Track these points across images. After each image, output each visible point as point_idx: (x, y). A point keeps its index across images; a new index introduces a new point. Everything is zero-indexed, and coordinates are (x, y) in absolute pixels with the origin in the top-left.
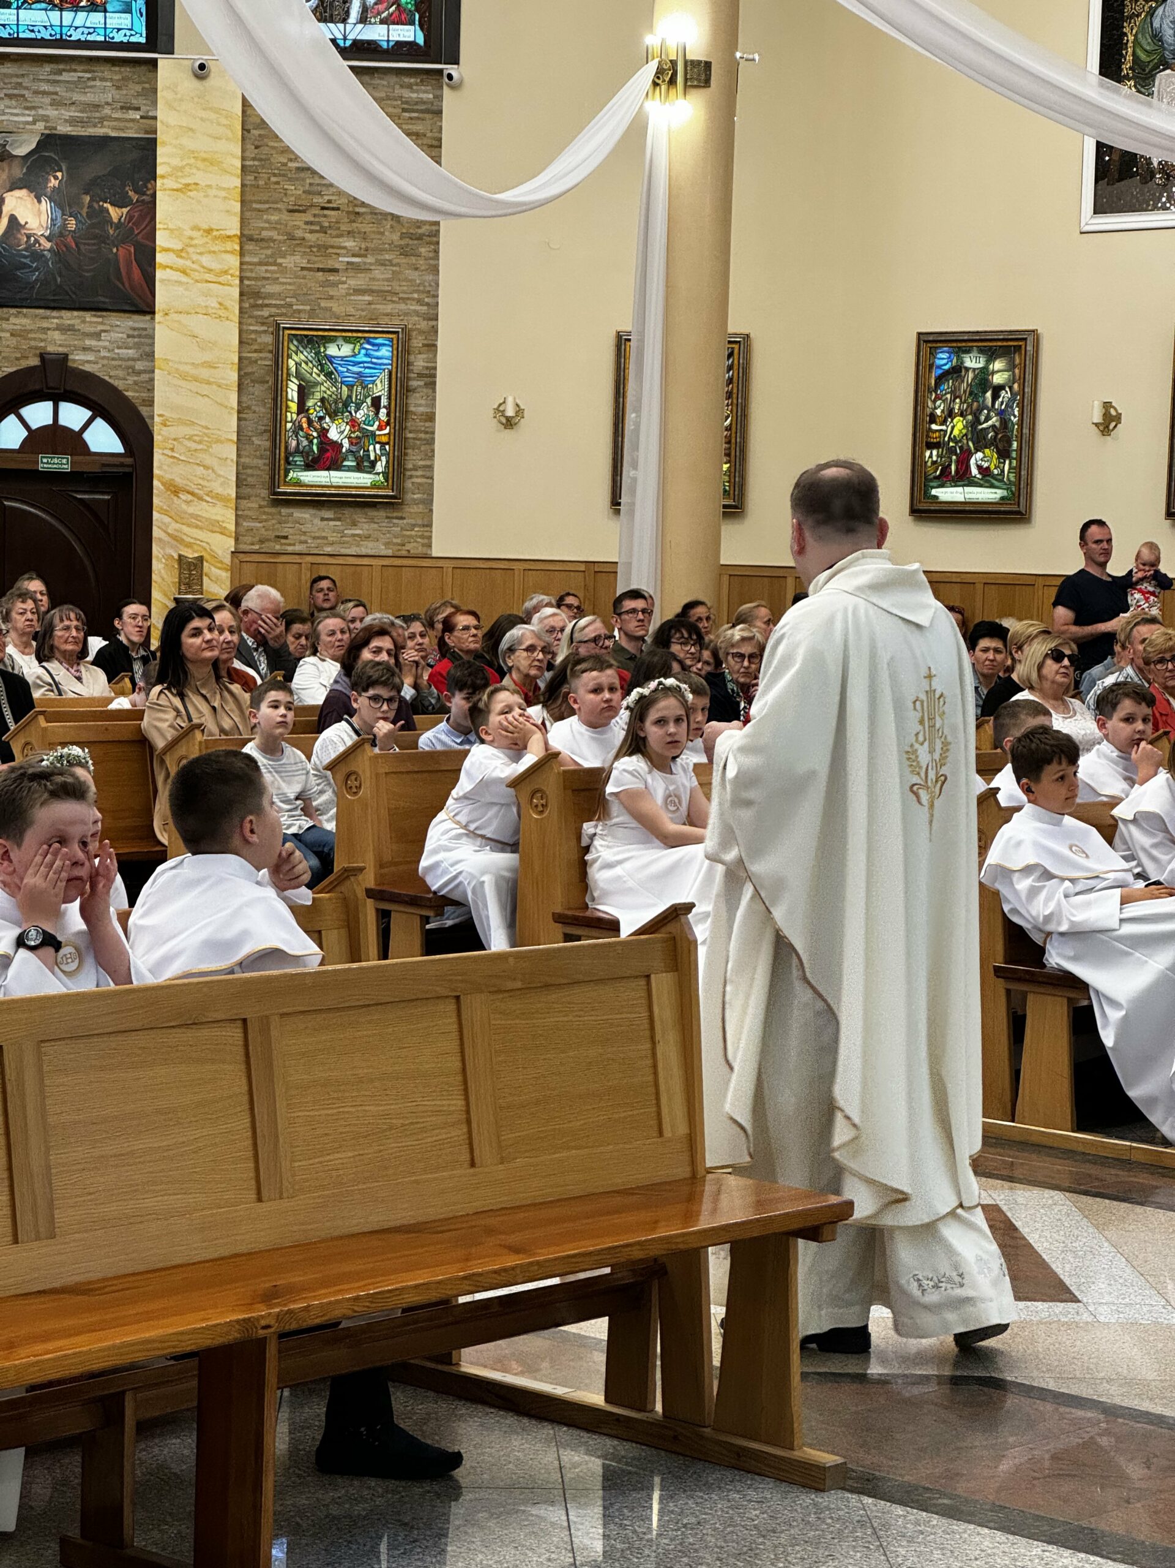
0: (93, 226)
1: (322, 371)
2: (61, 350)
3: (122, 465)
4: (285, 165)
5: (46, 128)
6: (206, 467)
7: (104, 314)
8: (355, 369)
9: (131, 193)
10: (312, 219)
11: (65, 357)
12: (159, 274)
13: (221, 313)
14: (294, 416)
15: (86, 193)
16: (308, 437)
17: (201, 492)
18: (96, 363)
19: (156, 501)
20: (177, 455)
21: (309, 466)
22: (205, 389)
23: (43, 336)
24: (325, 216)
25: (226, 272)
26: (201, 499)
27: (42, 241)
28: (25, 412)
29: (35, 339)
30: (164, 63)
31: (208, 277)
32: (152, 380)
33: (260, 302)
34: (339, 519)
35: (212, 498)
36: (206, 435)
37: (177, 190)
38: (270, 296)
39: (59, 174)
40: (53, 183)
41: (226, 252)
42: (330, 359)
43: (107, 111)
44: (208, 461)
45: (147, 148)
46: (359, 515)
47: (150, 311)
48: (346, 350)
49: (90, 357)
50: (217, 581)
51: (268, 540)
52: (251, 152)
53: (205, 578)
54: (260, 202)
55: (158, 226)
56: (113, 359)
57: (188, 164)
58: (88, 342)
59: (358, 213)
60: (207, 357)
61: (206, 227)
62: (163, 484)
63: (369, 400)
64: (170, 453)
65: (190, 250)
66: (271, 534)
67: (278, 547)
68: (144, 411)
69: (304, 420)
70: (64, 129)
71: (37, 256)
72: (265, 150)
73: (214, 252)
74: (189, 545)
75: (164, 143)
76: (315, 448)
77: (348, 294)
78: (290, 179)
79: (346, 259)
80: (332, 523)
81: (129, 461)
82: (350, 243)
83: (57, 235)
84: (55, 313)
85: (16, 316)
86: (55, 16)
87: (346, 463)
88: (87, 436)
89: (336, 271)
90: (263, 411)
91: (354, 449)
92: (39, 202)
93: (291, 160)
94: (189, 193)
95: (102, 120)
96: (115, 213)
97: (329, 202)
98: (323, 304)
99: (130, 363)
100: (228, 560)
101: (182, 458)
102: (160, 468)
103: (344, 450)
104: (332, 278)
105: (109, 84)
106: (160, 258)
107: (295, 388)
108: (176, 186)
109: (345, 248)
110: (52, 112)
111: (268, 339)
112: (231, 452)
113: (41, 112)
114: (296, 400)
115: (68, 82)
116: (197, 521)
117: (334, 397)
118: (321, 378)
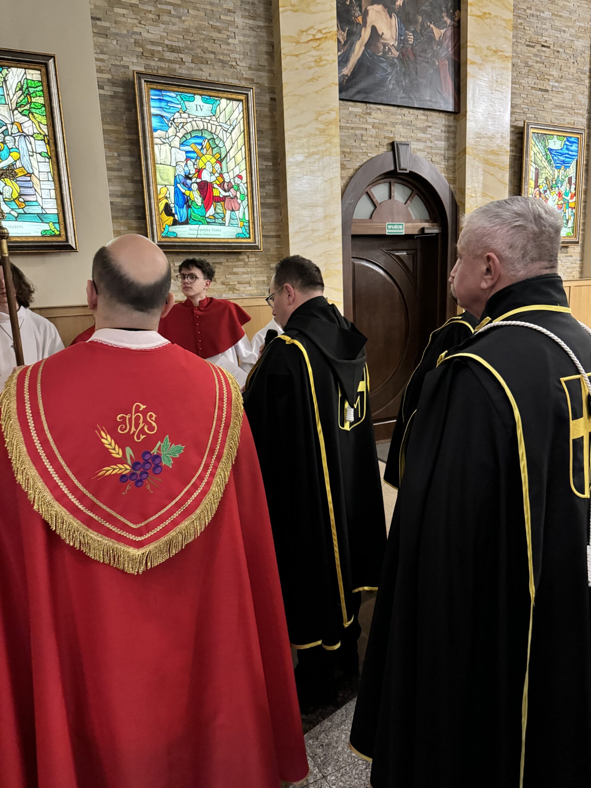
1: (546, 159)
2: (404, 140)
8: (562, 158)
9: (446, 18)
10: (537, 53)
14: (533, 189)
15: (419, 15)
22: (492, 170)
23: (393, 129)
24: (544, 52)
27: (394, 50)
28: (373, 192)
29: (387, 131)
37: (479, 17)
40: (399, 2)
42: (550, 150)
48: (558, 144)
55: (468, 43)
58: (420, 135)
59: (558, 52)
61: (494, 49)
63: (567, 179)
69: (538, 192)
71: (390, 62)
77: (552, 108)
79: (552, 83)
82: (554, 72)
83: (401, 46)
84: (400, 111)
85: (376, 112)
89: (547, 91)
92: (391, 17)
94: (486, 21)
96: (437, 33)
97: (546, 41)
98: (541, 114)
104: (545, 96)
106: (469, 69)
107: (534, 170)
108: (479, 13)
109: (552, 75)
114: (534, 179)
117: (552, 177)
118: (546, 164)
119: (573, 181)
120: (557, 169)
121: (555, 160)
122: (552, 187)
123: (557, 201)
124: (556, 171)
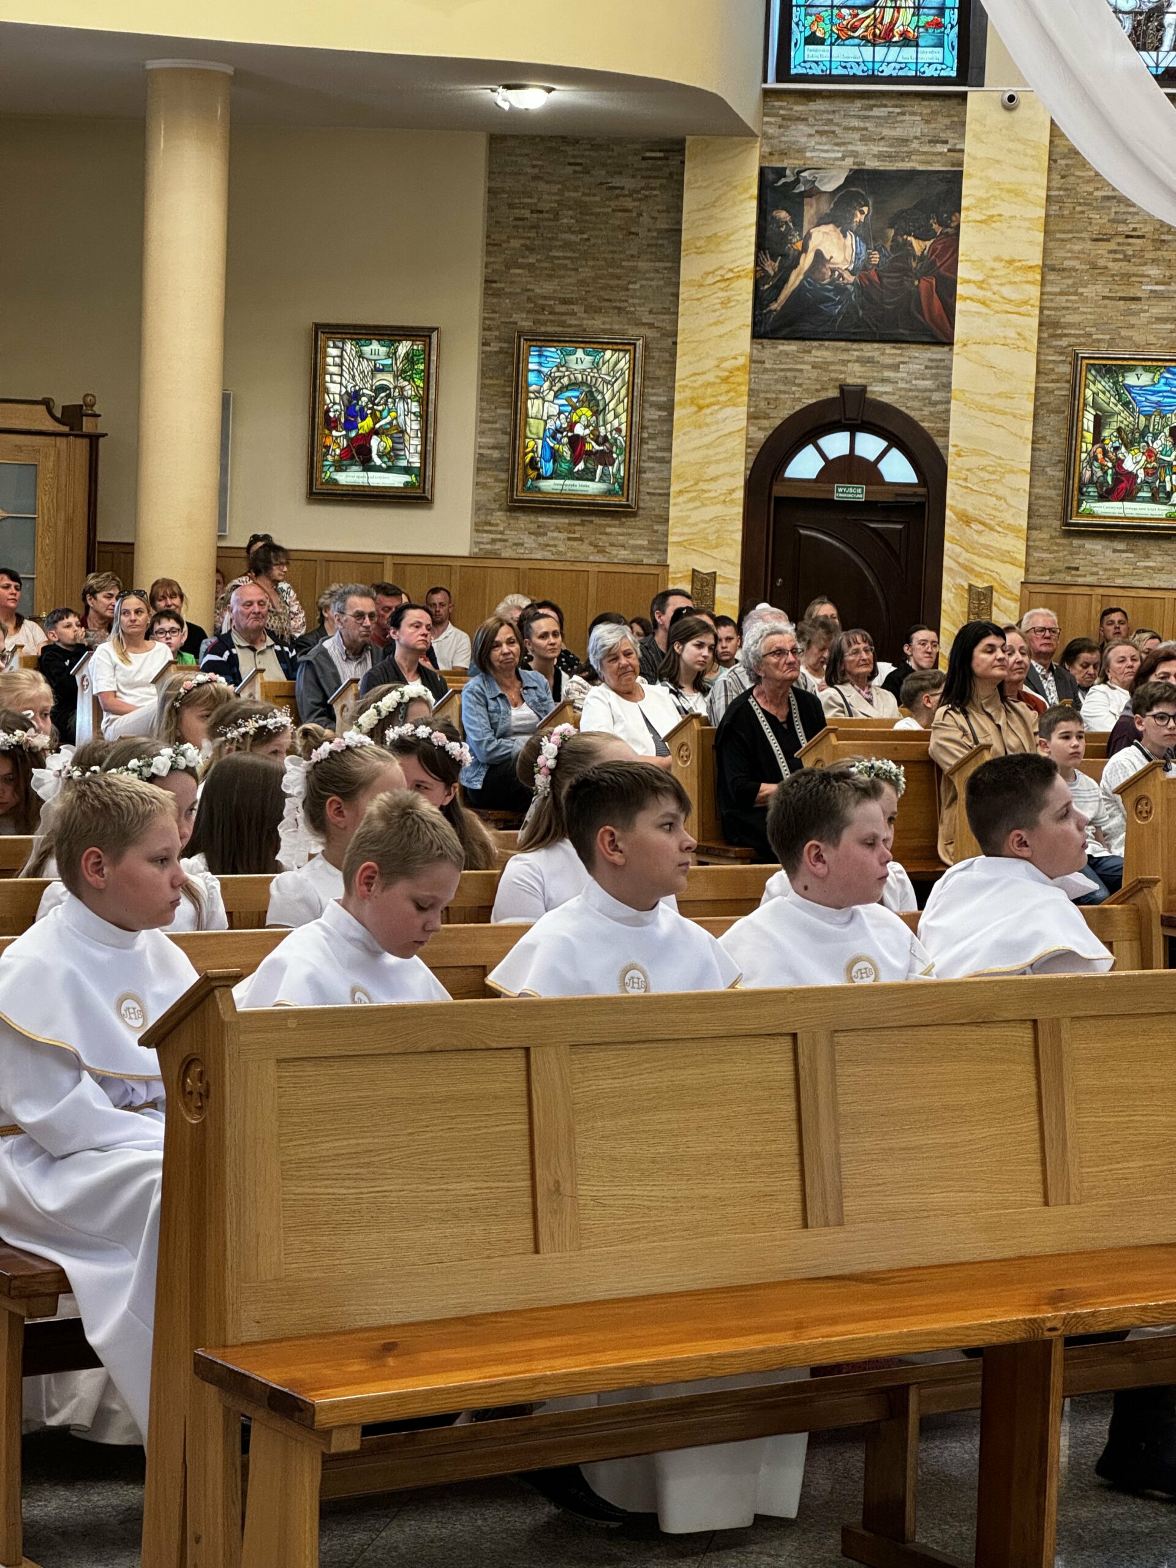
0: (896, 259)
1: (1119, 401)
2: (859, 381)
3: (915, 495)
4: (1091, 194)
5: (854, 164)
6: (999, 498)
7: (904, 345)
8: (1154, 398)
9: (935, 226)
10: (1117, 248)
11: (864, 388)
12: (959, 306)
13: (1021, 343)
14: (1090, 446)
15: (891, 227)
16: (1102, 467)
17: (993, 523)
18: (893, 394)
19: (948, 531)
20: (970, 485)
21: (1103, 497)
22: (1000, 419)
23: (844, 368)
24: (1129, 244)
25: (1026, 303)
26: (992, 529)
27: (846, 275)
28: (825, 442)
29: (834, 371)
30: (974, 96)
31: (1008, 307)
32: (948, 411)
33: (1059, 332)
34: (1132, 551)
35: (1004, 528)
36: (1000, 465)
37: (981, 222)
38: (1071, 325)
39: (865, 209)
40: (859, 217)
41: (1028, 282)
42: (1128, 388)
43: (915, 145)
44: (1001, 491)
45: (953, 180)
46: (1152, 547)
47: (948, 341)
48: (1145, 379)
49: (888, 388)
50: (1005, 611)
51: (1060, 571)
52: (1057, 181)
53: (994, 608)
54: (1064, 232)
55: (960, 258)
56: (910, 390)
57: (993, 196)
58: (887, 374)
59: (1163, 241)
60: (1004, 387)
61: (1008, 258)
62: (956, 514)
63: (1167, 430)
64: (964, 484)
65: (992, 281)
66: (1061, 565)
67: (1068, 578)
68: (939, 441)
69: (1100, 450)
70: (872, 164)
71: (840, 289)
72: (1071, 179)
73: (1015, 283)
74: (979, 575)
75: (970, 176)
76: (1109, 479)
77: (1149, 323)
78: (1095, 208)
79: (1149, 287)
80: (1125, 555)
81: (922, 490)
82: (1153, 271)
83: (861, 269)
84: (855, 346)
85: (818, 348)
86: (867, 51)
87: (1140, 494)
88: (881, 466)
89: (1138, 299)
90: (1056, 442)
91: (1150, 479)
92: (845, 236)
93: (1097, 189)
94: (993, 225)
95: (910, 154)
96: (918, 246)
97: (1134, 230)
98: (1124, 333)
99: (928, 394)
100: (1017, 590)
101: (975, 488)
102: (953, 498)
103: (1139, 481)
104: (1133, 306)
105: (918, 118)
106: (960, 289)
107: (1092, 418)
108: (979, 217)
109: (1148, 276)
110: (861, 148)
111: (1066, 369)
112: (1024, 482)
113: (850, 148)
114: (1091, 430)
115: (878, 117)
116: (989, 553)
117: (1131, 427)
118: (1118, 408)
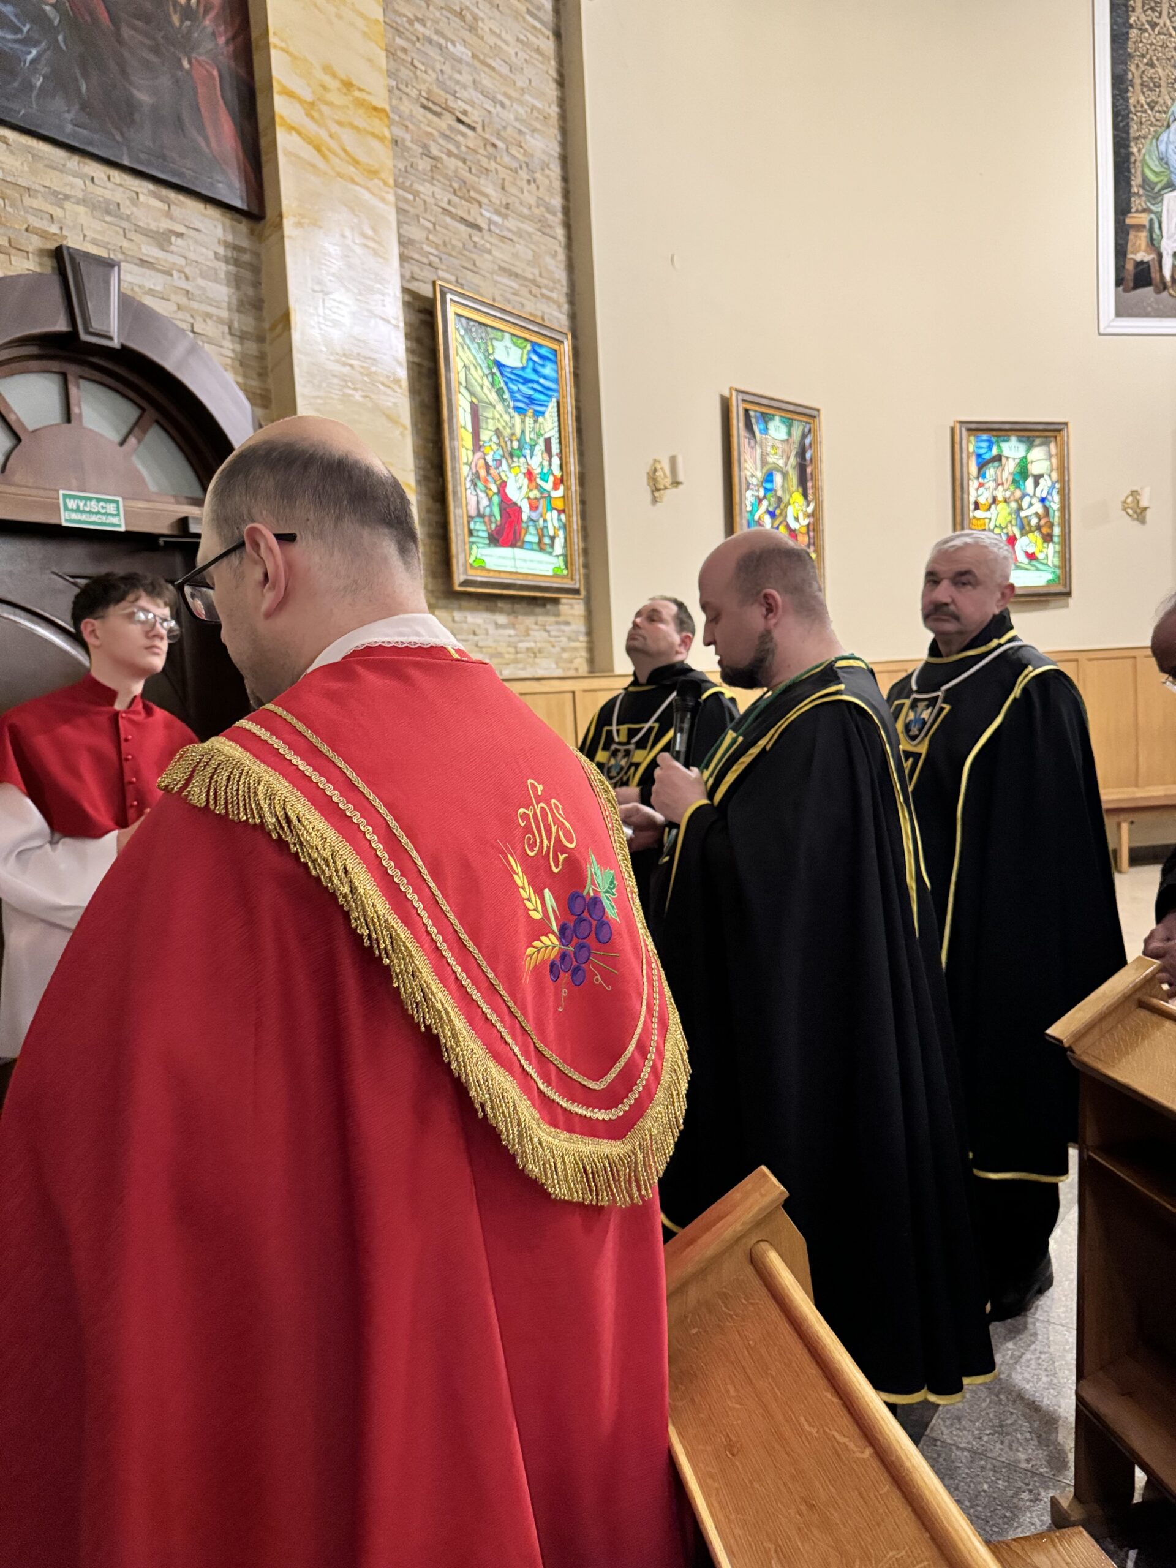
1: (493, 384)
2: (95, 252)
7: (172, 195)
8: (525, 389)
10: (449, 133)
11: (104, 267)
12: (282, 138)
18: (166, 299)
23: (58, 210)
25: (377, 175)
29: (36, 212)
31: (352, 171)
42: (499, 366)
48: (515, 357)
49: (156, 283)
55: (272, 39)
58: (150, 250)
59: (494, 146)
61: (344, 77)
63: (541, 441)
69: (482, 462)
71: (31, 10)
73: (358, 129)
76: (496, 511)
77: (494, 271)
79: (489, 215)
80: (507, 632)
82: (489, 189)
84: (74, 163)
87: (528, 538)
89: (480, 228)
91: (534, 515)
97: (464, 112)
99: (226, 314)
103: (525, 517)
104: (476, 238)
106: (280, 104)
107: (467, 406)
109: (486, 195)
114: (470, 429)
117: (508, 430)
118: (493, 397)
119: (555, 448)
120: (519, 413)
121: (511, 392)
122: (511, 455)
123: (525, 489)
124: (518, 419)
